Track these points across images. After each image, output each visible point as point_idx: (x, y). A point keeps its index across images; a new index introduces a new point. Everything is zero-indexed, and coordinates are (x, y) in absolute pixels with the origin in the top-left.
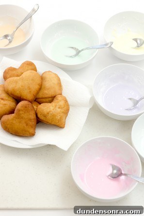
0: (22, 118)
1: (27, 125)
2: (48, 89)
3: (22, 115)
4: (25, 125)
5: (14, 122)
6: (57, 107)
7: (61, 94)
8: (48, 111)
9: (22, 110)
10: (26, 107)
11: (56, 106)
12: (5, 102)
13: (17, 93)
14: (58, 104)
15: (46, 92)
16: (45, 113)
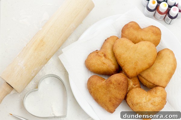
0: (110, 91)
1: (110, 101)
2: (155, 74)
3: (111, 89)
4: (108, 99)
5: (100, 90)
6: (151, 102)
7: (164, 87)
8: (139, 101)
9: (113, 84)
10: (119, 84)
11: (150, 100)
12: (106, 61)
13: (121, 62)
14: (153, 99)
15: (152, 75)
16: (135, 102)
